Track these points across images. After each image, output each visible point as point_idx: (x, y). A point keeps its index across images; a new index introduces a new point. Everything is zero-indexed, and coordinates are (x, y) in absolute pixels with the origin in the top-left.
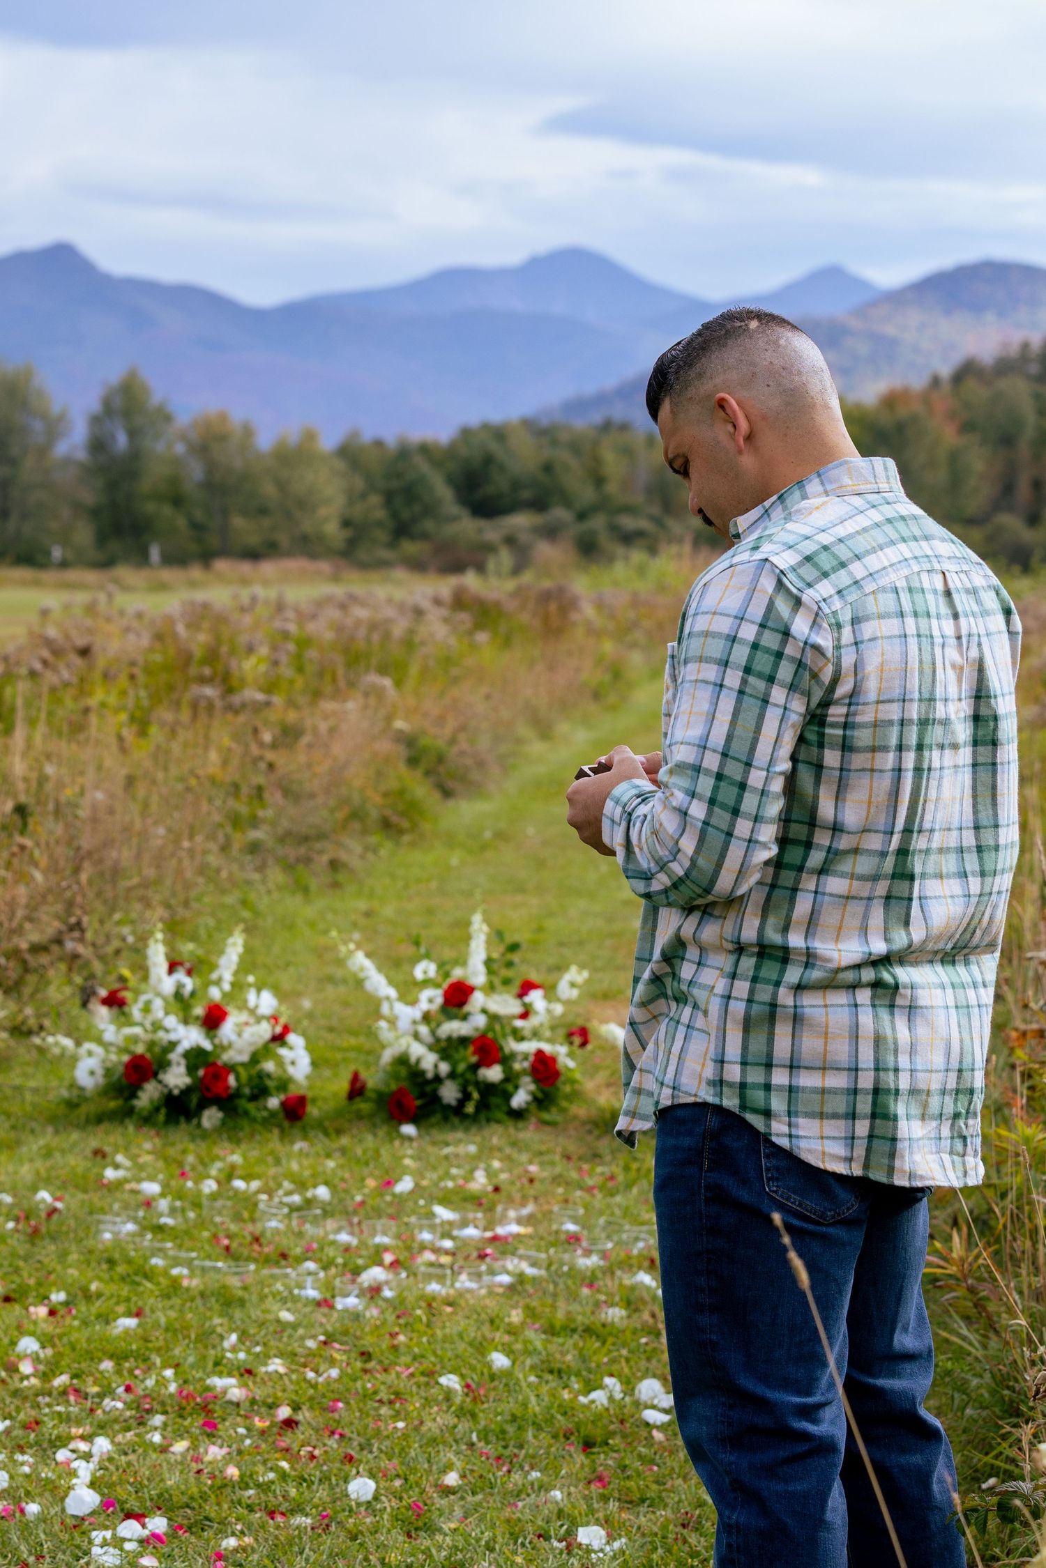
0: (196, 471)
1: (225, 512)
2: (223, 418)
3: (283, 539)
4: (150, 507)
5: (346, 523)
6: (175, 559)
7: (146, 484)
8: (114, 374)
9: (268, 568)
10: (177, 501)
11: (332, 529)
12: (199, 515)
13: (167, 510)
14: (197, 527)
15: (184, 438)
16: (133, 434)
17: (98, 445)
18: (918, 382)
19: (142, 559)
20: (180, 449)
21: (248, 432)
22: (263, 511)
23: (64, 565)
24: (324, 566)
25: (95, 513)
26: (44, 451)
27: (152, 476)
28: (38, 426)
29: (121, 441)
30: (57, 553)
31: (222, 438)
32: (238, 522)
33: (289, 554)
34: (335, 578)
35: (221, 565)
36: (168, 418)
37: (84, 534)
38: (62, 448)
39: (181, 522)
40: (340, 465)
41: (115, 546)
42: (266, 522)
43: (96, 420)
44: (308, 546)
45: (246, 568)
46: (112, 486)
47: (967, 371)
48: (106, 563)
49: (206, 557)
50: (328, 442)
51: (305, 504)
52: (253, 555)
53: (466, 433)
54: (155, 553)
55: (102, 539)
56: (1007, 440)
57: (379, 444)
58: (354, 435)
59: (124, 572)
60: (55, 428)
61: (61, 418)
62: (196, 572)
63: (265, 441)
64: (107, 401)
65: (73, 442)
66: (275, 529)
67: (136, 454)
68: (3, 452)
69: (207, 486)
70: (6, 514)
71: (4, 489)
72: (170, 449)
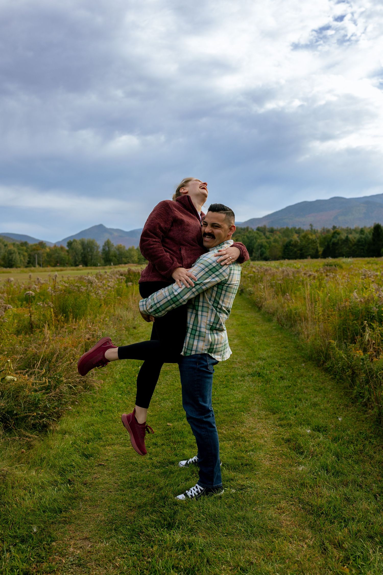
0: (117, 252)
1: (121, 258)
2: (121, 245)
4: (111, 258)
5: (138, 259)
6: (115, 264)
7: (111, 254)
9: (127, 265)
10: (115, 256)
11: (136, 259)
12: (118, 258)
13: (114, 258)
14: (118, 260)
15: (116, 248)
16: (108, 248)
17: (104, 250)
19: (110, 265)
20: (115, 250)
21: (124, 247)
22: (127, 257)
23: (100, 266)
24: (135, 265)
25: (103, 259)
26: (97, 250)
27: (112, 253)
28: (96, 247)
29: (107, 249)
30: (99, 264)
31: (121, 248)
32: (123, 259)
33: (131, 263)
34: (136, 266)
35: (121, 265)
36: (113, 246)
37: (103, 262)
39: (116, 260)
40: (137, 251)
41: (107, 263)
42: (128, 259)
43: (104, 246)
44: (133, 262)
46: (106, 255)
48: (106, 265)
49: (119, 264)
50: (135, 248)
51: (132, 256)
52: (125, 263)
54: (112, 264)
55: (105, 262)
59: (108, 266)
60: (98, 247)
62: (118, 266)
63: (127, 248)
64: (105, 244)
65: (100, 249)
66: (129, 260)
67: (109, 251)
68: (91, 251)
69: (119, 254)
70: (92, 259)
71: (91, 255)
72: (113, 250)
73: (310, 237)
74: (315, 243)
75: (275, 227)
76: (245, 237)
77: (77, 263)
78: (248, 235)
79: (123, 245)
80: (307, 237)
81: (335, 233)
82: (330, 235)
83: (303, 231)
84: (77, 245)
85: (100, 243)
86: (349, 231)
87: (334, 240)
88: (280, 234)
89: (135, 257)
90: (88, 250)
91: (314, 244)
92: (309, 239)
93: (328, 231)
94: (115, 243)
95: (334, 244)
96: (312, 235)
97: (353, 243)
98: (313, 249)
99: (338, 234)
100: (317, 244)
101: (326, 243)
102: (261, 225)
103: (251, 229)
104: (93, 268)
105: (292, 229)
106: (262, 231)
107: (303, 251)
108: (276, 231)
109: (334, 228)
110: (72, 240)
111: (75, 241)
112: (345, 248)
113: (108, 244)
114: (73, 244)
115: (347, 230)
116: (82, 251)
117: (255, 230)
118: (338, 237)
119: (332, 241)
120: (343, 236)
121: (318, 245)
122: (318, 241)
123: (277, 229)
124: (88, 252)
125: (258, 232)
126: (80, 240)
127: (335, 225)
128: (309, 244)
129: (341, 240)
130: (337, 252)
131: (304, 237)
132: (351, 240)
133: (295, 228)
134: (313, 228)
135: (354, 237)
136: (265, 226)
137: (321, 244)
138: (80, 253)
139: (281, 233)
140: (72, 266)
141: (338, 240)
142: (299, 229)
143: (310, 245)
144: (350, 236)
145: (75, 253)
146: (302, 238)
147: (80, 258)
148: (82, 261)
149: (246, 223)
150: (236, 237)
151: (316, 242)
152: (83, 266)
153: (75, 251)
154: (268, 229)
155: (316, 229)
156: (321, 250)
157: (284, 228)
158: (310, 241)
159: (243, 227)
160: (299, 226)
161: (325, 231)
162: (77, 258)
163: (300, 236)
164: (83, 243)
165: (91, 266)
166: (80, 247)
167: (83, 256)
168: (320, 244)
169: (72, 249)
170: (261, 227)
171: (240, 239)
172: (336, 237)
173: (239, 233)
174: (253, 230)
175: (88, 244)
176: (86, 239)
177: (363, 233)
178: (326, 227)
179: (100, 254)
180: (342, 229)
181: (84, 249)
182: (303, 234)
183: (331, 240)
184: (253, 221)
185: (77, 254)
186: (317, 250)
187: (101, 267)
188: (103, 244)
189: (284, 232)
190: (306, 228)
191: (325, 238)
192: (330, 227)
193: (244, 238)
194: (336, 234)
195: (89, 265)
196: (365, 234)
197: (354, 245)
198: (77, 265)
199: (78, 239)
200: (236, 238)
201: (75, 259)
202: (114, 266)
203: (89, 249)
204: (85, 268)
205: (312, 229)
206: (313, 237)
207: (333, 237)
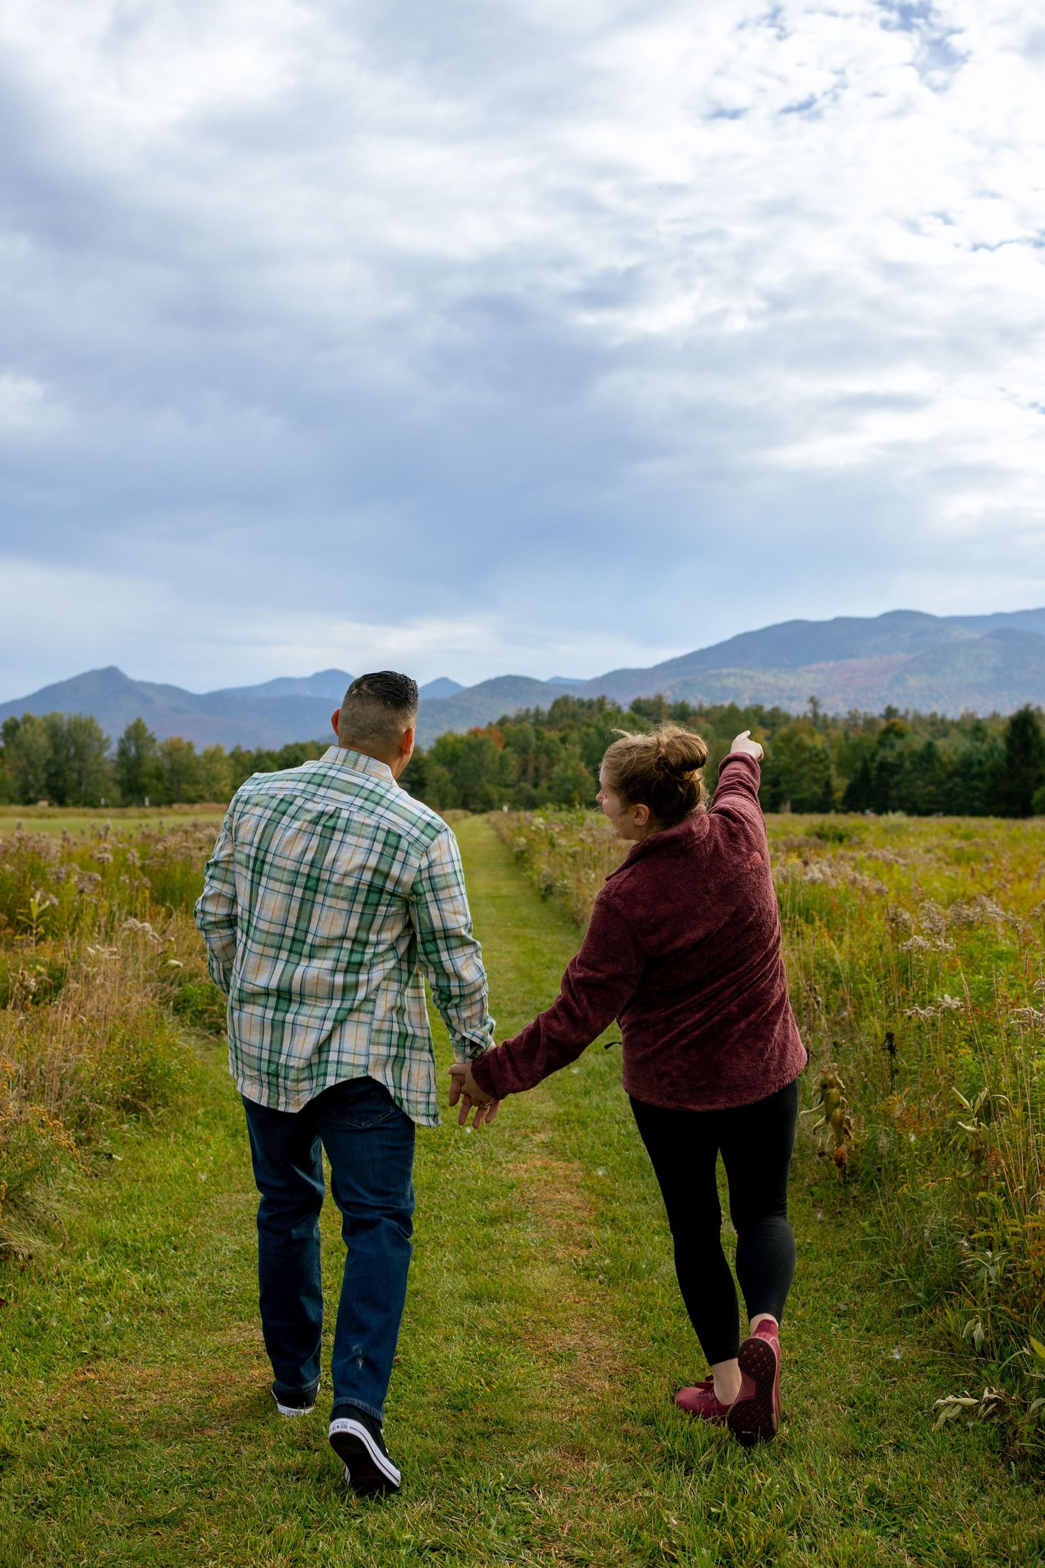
0: (167, 764)
1: (179, 782)
2: (180, 740)
3: (207, 796)
4: (146, 780)
6: (156, 804)
7: (144, 769)
8: (131, 722)
9: (197, 807)
10: (159, 777)
12: (167, 784)
13: (155, 782)
14: (167, 789)
15: (162, 750)
16: (137, 748)
17: (123, 752)
18: (484, 726)
19: (141, 803)
20: (159, 754)
21: (190, 746)
22: (196, 782)
23: (106, 806)
25: (120, 783)
26: (99, 755)
27: (148, 766)
28: (96, 744)
29: (133, 750)
30: (103, 801)
31: (179, 750)
32: (185, 786)
33: (209, 801)
35: (176, 806)
36: (154, 741)
37: (116, 793)
38: (106, 754)
39: (160, 788)
40: (232, 762)
41: (130, 798)
42: (200, 787)
43: (122, 741)
44: (217, 797)
45: (186, 807)
46: (129, 771)
47: (503, 721)
48: (127, 805)
49: (170, 803)
50: (227, 752)
51: (215, 779)
52: (191, 801)
53: (287, 748)
54: (147, 800)
55: (124, 795)
56: (524, 750)
57: (249, 752)
58: (238, 747)
59: (132, 811)
60: (104, 744)
61: (107, 741)
62: (164, 810)
63: (198, 751)
64: (128, 733)
65: (112, 752)
66: (202, 790)
67: (139, 757)
68: (80, 755)
69: (172, 770)
70: (80, 784)
71: (79, 772)
72: (154, 754)
73: (807, 741)
74: (821, 761)
75: (694, 703)
76: (592, 730)
77: (32, 794)
78: (602, 724)
79: (186, 739)
80: (796, 740)
81: (888, 731)
82: (874, 738)
83: (787, 718)
84: (34, 734)
85: (112, 730)
86: (940, 726)
87: (889, 755)
88: (709, 726)
89: (223, 782)
90: (69, 750)
91: (821, 767)
92: (801, 747)
93: (870, 723)
94: (163, 732)
95: (883, 766)
96: (812, 735)
97: (950, 768)
98: (815, 781)
99: (900, 735)
100: (827, 768)
101: (859, 765)
102: (647, 694)
103: (614, 704)
104: (86, 810)
105: (747, 711)
106: (647, 714)
107: (783, 787)
108: (695, 714)
109: (890, 712)
110: (19, 717)
111: (28, 719)
112: (920, 783)
113: (136, 734)
114: (22, 728)
115: (933, 724)
116: (50, 754)
117: (626, 709)
118: (899, 745)
119: (878, 758)
120: (918, 742)
121: (833, 771)
122: (833, 756)
123: (701, 707)
124: (68, 759)
125: (637, 717)
126: (45, 719)
127: (895, 705)
128: (800, 765)
129: (912, 754)
130: (893, 793)
131: (787, 739)
132: (945, 759)
133: (761, 708)
134: (821, 712)
135: (951, 748)
136: (660, 698)
137: (843, 765)
138: (43, 762)
139: (712, 723)
140: (12, 801)
141: (901, 755)
142: (775, 711)
143: (805, 769)
144: (941, 744)
145: (25, 762)
146: (780, 744)
147: (43, 777)
148: (47, 786)
149: (597, 682)
150: (561, 731)
151: (827, 757)
152: (50, 805)
153: (27, 755)
154: (669, 706)
155: (830, 714)
156: (840, 784)
157: (722, 707)
158: (807, 754)
159: (586, 698)
160: (777, 703)
161: (861, 722)
162: (31, 778)
163: (776, 736)
164: (53, 730)
165: (76, 804)
166: (43, 741)
167: (52, 770)
168: (839, 765)
169: (18, 746)
170: (647, 701)
171: (574, 736)
172: (892, 747)
173: (574, 716)
174: (619, 710)
175: (69, 732)
176: (67, 712)
177: (980, 735)
178: (862, 711)
179: (109, 767)
180: (918, 718)
181: (57, 748)
182: (784, 730)
183: (874, 755)
184: (619, 677)
185: (31, 764)
186: (828, 784)
187: (112, 811)
188: (122, 735)
189: (721, 721)
190: (798, 709)
191: (854, 748)
192: (877, 711)
193: (587, 735)
194: (892, 736)
195: (69, 801)
196: (989, 740)
197: (950, 776)
198: (29, 802)
199: (38, 713)
200: (563, 734)
201: (27, 781)
202: (154, 810)
203: (72, 750)
204: (56, 810)
205: (815, 715)
206: (818, 741)
207: (881, 743)
